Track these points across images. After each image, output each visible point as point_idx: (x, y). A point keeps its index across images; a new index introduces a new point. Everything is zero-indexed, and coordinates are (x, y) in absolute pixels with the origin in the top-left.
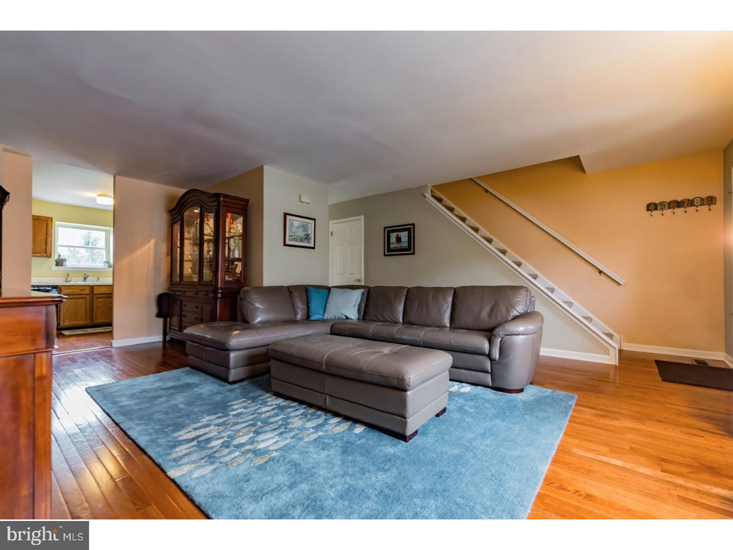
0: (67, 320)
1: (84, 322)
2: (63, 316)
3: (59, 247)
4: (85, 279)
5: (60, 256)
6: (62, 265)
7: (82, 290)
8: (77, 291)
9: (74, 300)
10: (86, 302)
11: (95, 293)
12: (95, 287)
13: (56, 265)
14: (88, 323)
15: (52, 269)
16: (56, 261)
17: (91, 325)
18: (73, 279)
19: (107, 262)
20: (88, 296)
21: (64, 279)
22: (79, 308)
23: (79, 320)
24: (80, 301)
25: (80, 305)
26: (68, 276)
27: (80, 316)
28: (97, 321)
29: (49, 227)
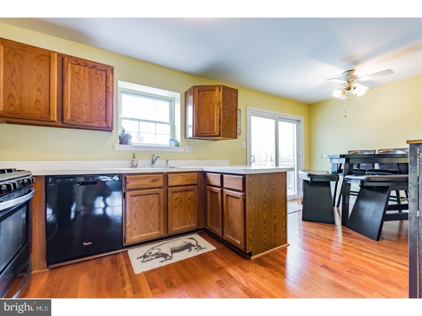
0: (135, 232)
1: (158, 232)
2: (129, 226)
3: (123, 121)
4: (153, 162)
5: (123, 131)
6: (126, 143)
7: (154, 181)
8: (147, 183)
9: (143, 197)
10: (159, 199)
11: (170, 184)
12: (170, 175)
13: (120, 144)
14: (162, 233)
15: (115, 149)
16: (120, 137)
17: (166, 236)
18: (140, 163)
19: (174, 140)
20: (162, 189)
21: (129, 162)
22: (151, 210)
23: (151, 230)
24: (152, 198)
25: (152, 205)
26: (134, 158)
27: (152, 223)
28: (173, 229)
29: (110, 81)
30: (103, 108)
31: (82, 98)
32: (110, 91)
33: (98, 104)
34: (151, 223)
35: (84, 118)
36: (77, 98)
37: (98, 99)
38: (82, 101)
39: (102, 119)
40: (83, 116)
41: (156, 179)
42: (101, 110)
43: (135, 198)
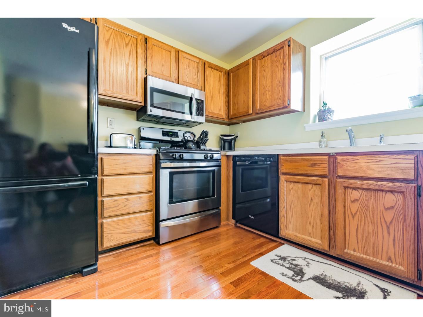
0: (290, 226)
6: (323, 121)
7: (314, 165)
9: (300, 185)
10: (322, 193)
11: (340, 173)
15: (306, 130)
20: (326, 179)
22: (310, 206)
23: (310, 233)
24: (311, 189)
25: (311, 199)
26: (322, 138)
27: (312, 225)
28: (346, 251)
29: (286, 55)
30: (281, 88)
31: (266, 86)
32: (286, 68)
33: (277, 86)
34: (310, 224)
35: (268, 104)
36: (263, 88)
37: (277, 81)
38: (266, 89)
39: (281, 100)
40: (267, 103)
41: (316, 163)
42: (280, 91)
43: (291, 184)
